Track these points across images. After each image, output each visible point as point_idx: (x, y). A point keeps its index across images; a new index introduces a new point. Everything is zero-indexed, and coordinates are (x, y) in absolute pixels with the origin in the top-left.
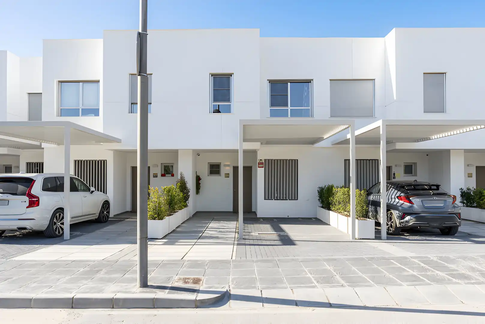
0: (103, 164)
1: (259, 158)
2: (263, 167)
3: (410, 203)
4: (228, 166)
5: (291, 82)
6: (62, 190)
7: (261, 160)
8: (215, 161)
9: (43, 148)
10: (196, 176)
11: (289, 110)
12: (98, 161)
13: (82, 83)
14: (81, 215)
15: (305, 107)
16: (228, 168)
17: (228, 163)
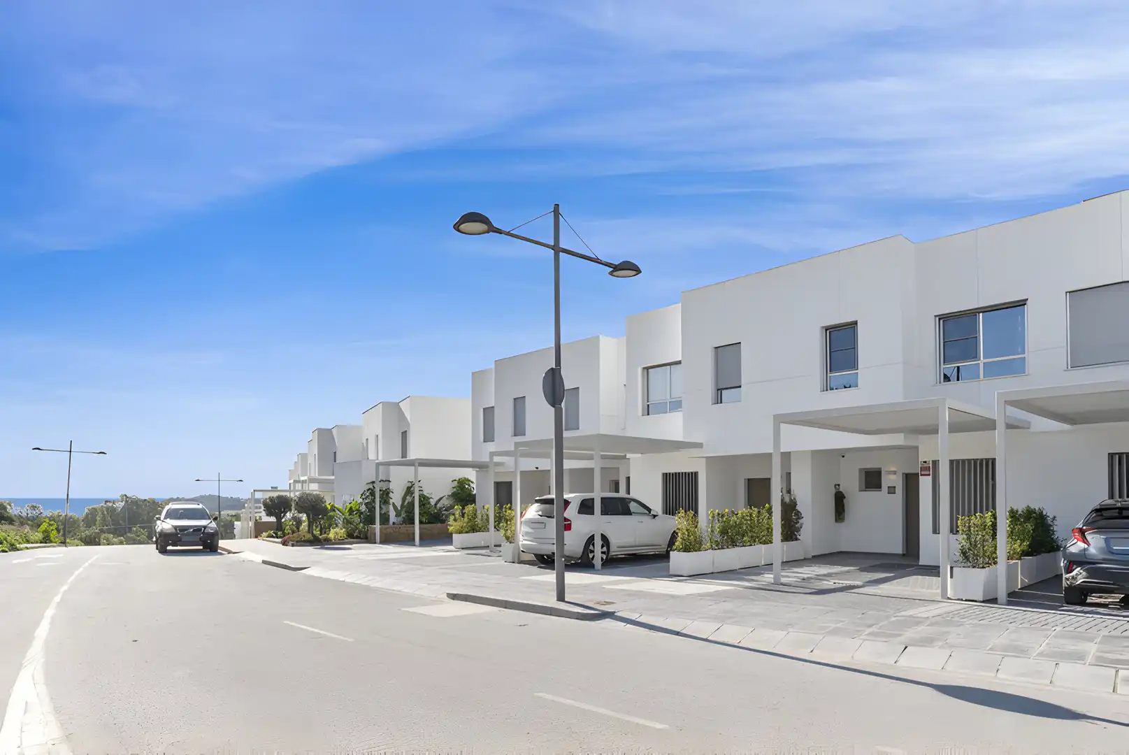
0: (693, 476)
1: (921, 459)
2: (929, 475)
3: (1085, 543)
4: (895, 473)
5: (983, 312)
6: (592, 513)
7: (925, 462)
8: (871, 465)
9: (629, 459)
10: (834, 491)
11: (981, 366)
12: (689, 474)
13: (669, 367)
14: (633, 544)
15: (1019, 354)
16: (893, 477)
17: (893, 469)
